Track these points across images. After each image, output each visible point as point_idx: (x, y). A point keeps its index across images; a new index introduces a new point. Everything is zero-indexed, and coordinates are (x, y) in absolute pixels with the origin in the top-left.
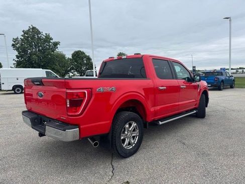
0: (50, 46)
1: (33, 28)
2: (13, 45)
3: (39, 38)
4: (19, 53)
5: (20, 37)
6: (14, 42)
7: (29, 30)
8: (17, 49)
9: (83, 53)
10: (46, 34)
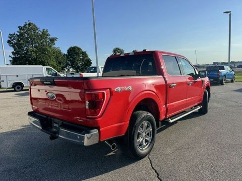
4: (15, 49)
5: (16, 33)
6: (10, 38)
7: (25, 26)
8: (13, 46)
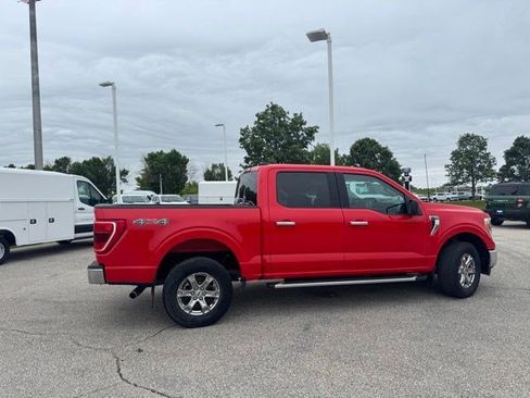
0: (298, 136)
1: (274, 107)
2: (241, 140)
3: (282, 124)
4: (249, 152)
5: (252, 125)
6: (243, 134)
7: (266, 113)
8: (247, 147)
9: (373, 143)
10: (295, 115)
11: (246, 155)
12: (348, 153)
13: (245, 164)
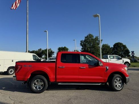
1: (90, 35)
2: (81, 44)
7: (87, 36)
10: (96, 37)
11: (82, 47)
12: (113, 47)
13: (81, 50)
